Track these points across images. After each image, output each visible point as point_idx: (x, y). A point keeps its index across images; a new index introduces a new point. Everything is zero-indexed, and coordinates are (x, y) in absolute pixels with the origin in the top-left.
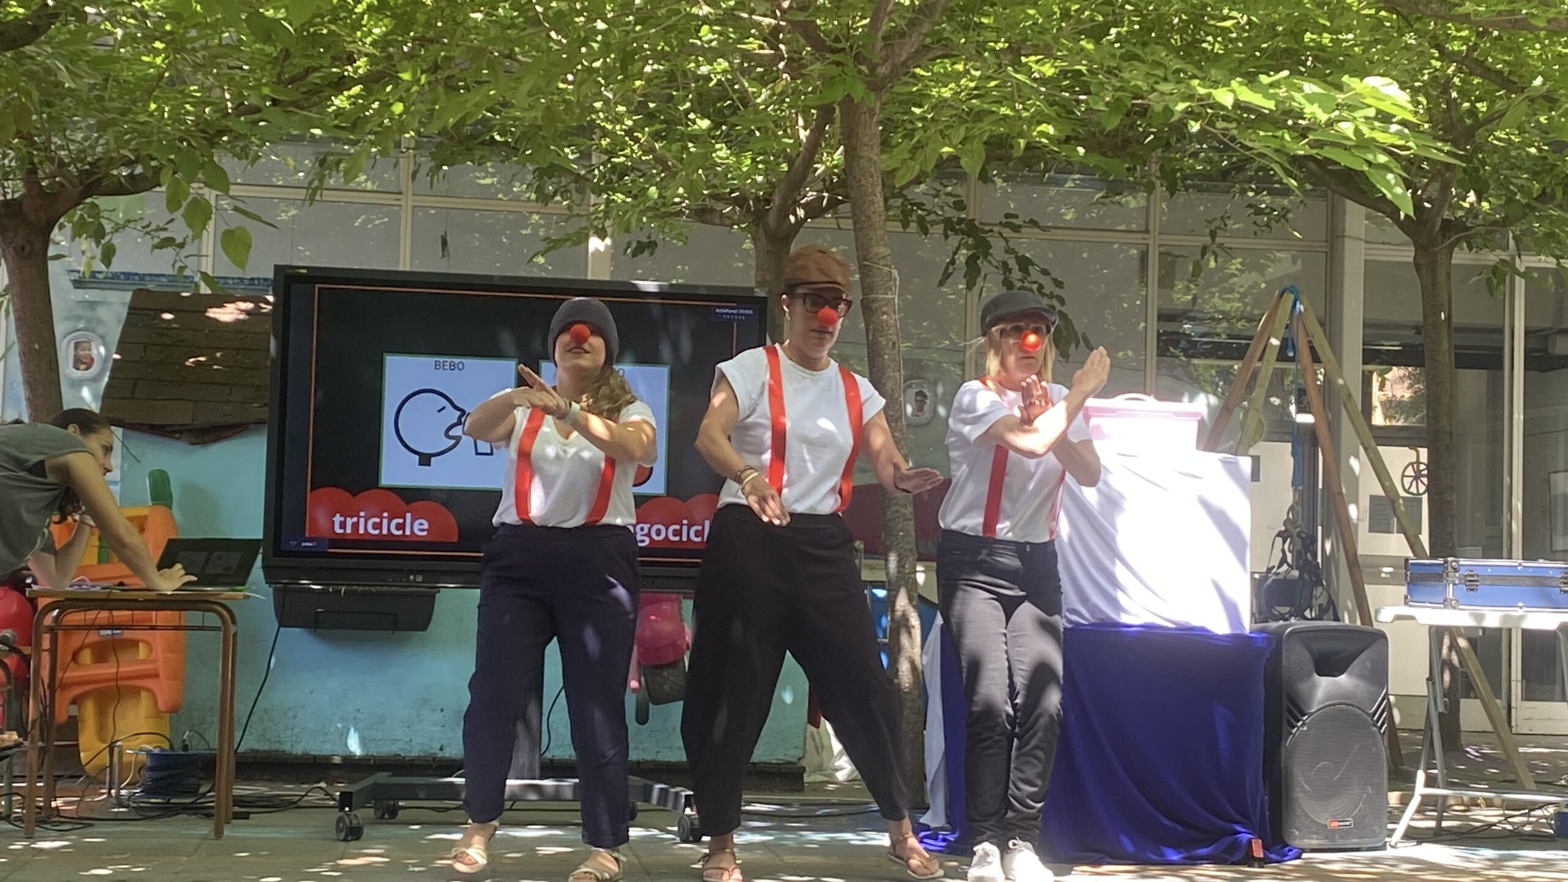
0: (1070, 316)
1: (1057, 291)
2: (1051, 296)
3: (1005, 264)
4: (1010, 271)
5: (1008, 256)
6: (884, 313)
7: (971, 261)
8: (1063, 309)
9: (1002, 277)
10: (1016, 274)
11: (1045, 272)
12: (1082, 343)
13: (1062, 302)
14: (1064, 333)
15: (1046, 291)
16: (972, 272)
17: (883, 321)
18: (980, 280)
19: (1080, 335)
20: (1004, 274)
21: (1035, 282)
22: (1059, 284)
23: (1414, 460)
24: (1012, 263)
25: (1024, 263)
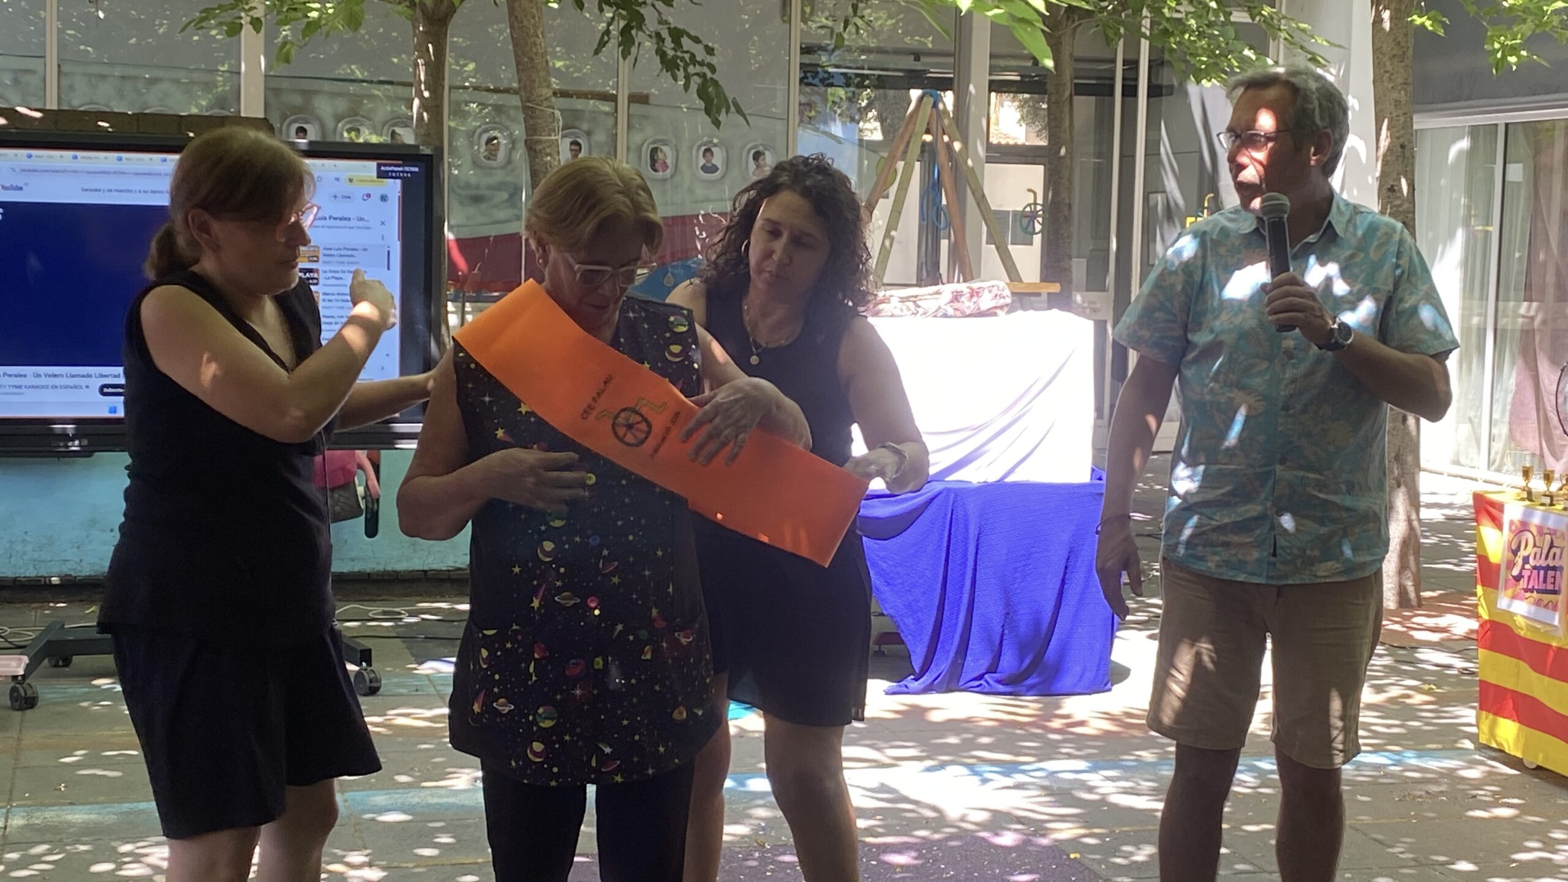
0: (720, 83)
1: (709, 59)
2: (702, 64)
3: (658, 35)
4: (663, 40)
5: (660, 27)
6: (549, 154)
7: (625, 32)
8: (714, 77)
9: (656, 46)
10: (669, 44)
11: (697, 40)
12: (733, 109)
13: (713, 69)
14: (715, 101)
15: (699, 58)
16: (627, 40)
17: (546, 163)
18: (634, 50)
19: (730, 101)
20: (658, 43)
21: (687, 52)
22: (710, 51)
23: (1032, 201)
24: (665, 34)
25: (677, 35)
